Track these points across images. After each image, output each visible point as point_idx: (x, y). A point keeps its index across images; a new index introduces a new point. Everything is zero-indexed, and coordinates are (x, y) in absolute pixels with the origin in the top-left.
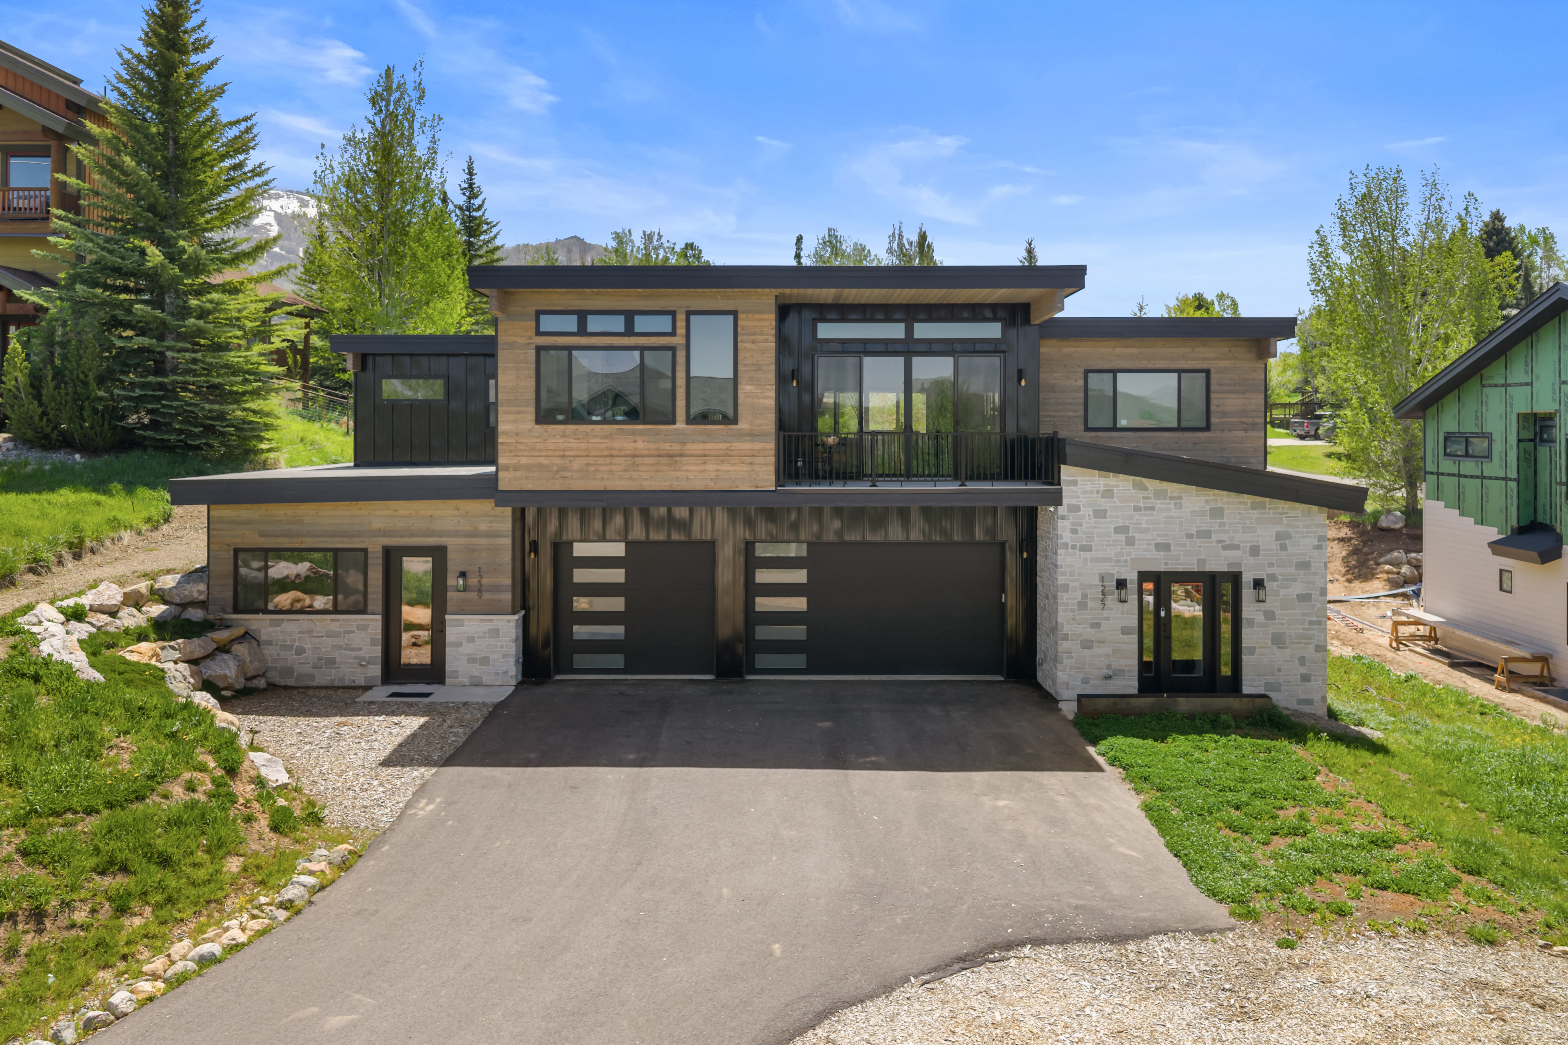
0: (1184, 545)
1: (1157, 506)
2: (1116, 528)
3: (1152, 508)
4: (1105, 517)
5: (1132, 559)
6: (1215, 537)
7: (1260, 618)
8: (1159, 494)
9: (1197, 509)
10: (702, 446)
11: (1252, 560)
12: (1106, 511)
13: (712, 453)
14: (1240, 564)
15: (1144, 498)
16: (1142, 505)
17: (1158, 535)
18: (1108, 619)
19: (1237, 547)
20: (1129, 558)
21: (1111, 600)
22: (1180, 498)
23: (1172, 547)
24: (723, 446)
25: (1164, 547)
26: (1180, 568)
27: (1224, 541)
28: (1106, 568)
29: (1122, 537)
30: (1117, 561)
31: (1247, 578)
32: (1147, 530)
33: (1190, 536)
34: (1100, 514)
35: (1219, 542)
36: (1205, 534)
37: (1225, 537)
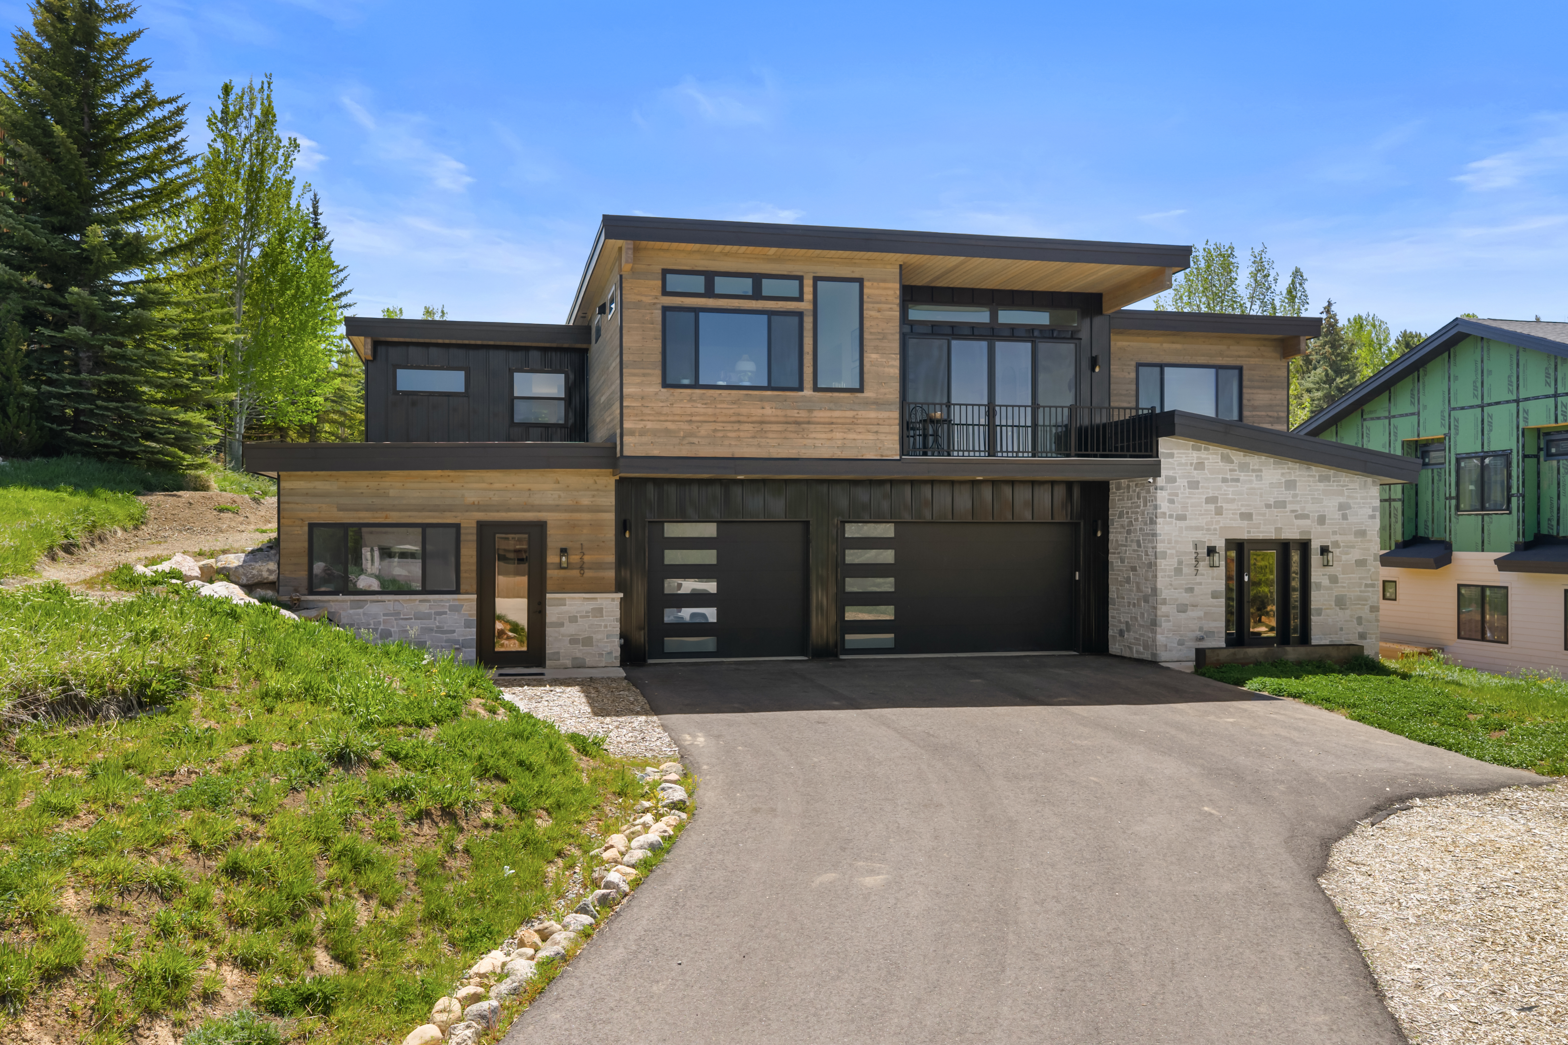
0: (1264, 515)
1: (1241, 478)
2: (1207, 499)
3: (1237, 480)
4: (1198, 488)
5: (1221, 527)
6: (1289, 507)
7: (1325, 582)
8: (1243, 467)
9: (1274, 481)
10: (828, 414)
11: (1320, 529)
12: (1198, 482)
13: (839, 421)
14: (1310, 532)
15: (1231, 470)
16: (1229, 477)
17: (1242, 505)
18: (1200, 584)
19: (1305, 516)
20: (1217, 527)
21: (1203, 565)
22: (1261, 471)
23: (1254, 517)
24: (850, 414)
25: (1247, 516)
26: (1261, 536)
27: (1296, 511)
28: (1199, 536)
29: (1212, 507)
30: (1208, 530)
31: (1315, 545)
32: (1232, 501)
33: (1268, 506)
34: (1194, 485)
35: (1293, 511)
36: (1281, 504)
37: (1297, 507)
